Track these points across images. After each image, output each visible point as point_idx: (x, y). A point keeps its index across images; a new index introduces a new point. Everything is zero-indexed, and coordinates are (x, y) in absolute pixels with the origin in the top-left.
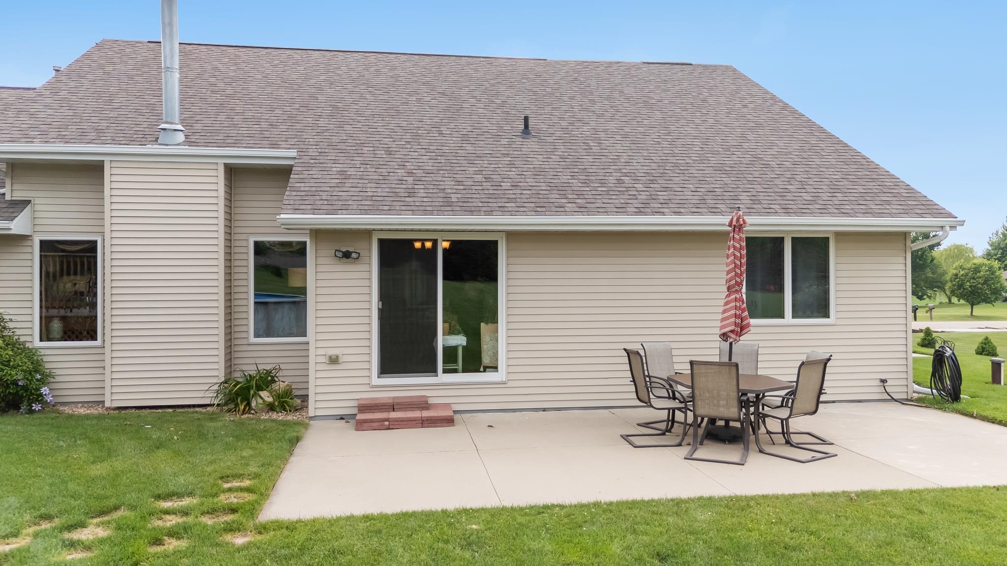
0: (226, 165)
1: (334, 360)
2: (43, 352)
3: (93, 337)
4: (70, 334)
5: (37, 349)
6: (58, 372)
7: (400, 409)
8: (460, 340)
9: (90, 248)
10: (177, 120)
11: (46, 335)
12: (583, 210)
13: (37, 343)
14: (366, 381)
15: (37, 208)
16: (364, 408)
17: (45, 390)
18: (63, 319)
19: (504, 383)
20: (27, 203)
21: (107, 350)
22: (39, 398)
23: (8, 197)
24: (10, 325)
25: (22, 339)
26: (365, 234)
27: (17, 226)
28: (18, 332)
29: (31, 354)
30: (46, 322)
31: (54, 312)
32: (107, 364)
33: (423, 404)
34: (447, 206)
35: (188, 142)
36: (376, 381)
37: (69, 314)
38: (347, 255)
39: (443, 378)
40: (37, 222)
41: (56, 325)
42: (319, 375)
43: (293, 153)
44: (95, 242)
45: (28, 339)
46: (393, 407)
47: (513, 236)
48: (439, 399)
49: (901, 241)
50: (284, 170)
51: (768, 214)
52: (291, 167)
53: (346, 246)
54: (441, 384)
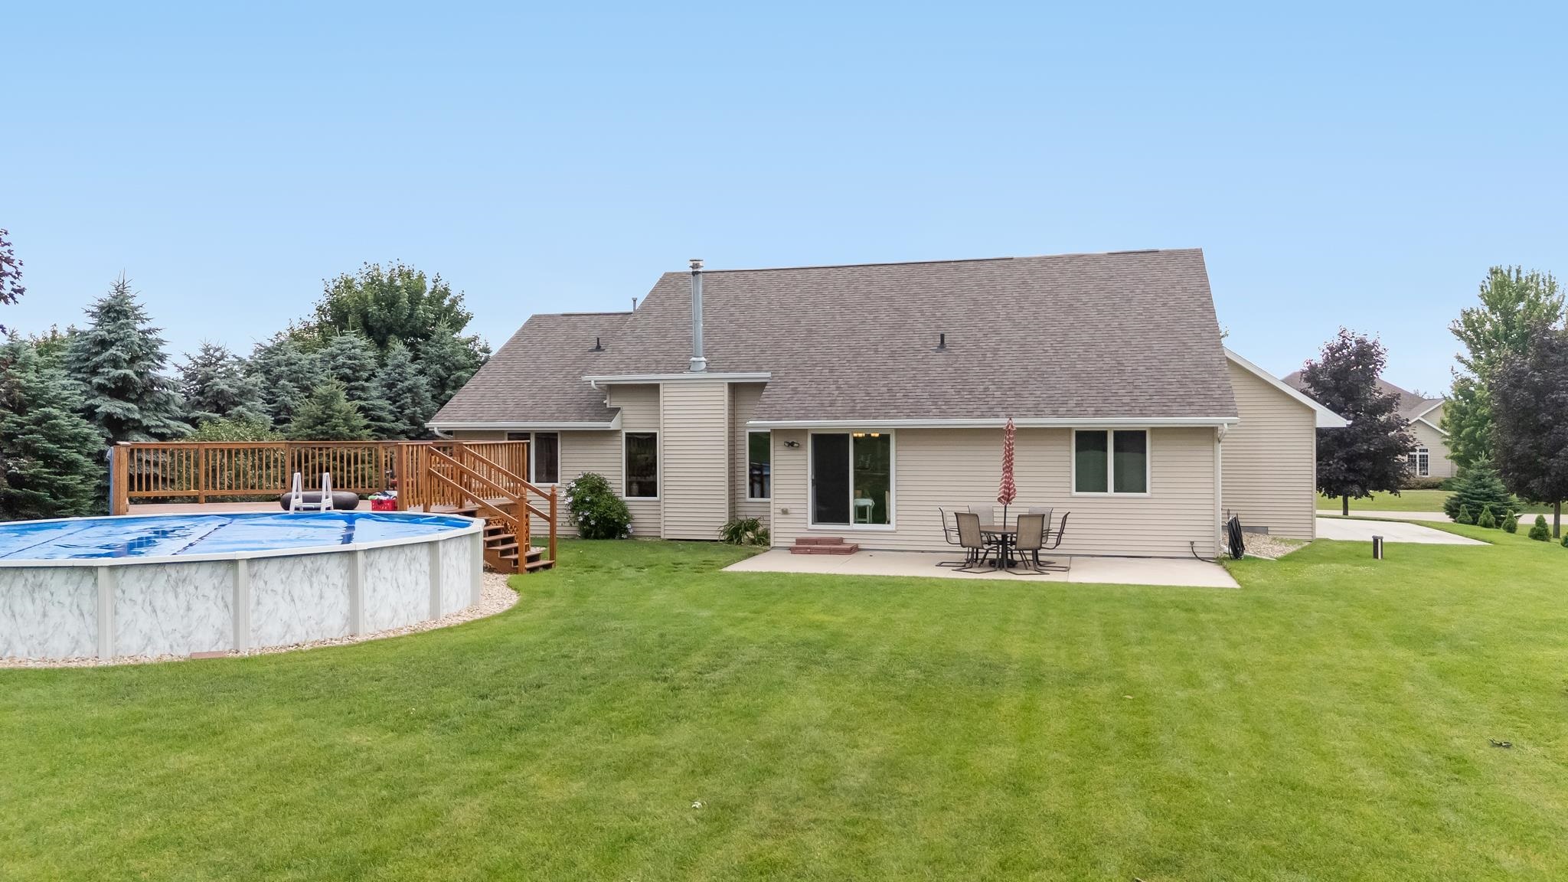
0: (729, 384)
1: (785, 512)
2: (627, 503)
3: (655, 495)
4: (642, 493)
5: (624, 501)
6: (636, 516)
7: (820, 544)
8: (868, 502)
9: (652, 438)
10: (701, 352)
11: (629, 493)
12: (943, 414)
13: (625, 498)
14: (804, 526)
15: (624, 412)
16: (799, 541)
17: (629, 526)
18: (639, 483)
19: (895, 532)
20: (618, 409)
21: (662, 502)
22: (626, 531)
23: (608, 406)
24: (610, 486)
25: (617, 495)
26: (803, 432)
27: (613, 425)
28: (615, 490)
29: (621, 504)
30: (629, 484)
31: (633, 478)
32: (662, 512)
33: (840, 541)
34: (852, 413)
35: (709, 370)
36: (811, 526)
37: (643, 480)
38: (791, 444)
39: (853, 526)
40: (624, 421)
41: (635, 487)
42: (777, 521)
43: (769, 375)
44: (656, 434)
45: (620, 495)
46: (816, 541)
47: (901, 432)
48: (850, 540)
49: (1209, 433)
50: (760, 386)
51: (1097, 413)
52: (765, 384)
53: (792, 439)
54: (852, 531)
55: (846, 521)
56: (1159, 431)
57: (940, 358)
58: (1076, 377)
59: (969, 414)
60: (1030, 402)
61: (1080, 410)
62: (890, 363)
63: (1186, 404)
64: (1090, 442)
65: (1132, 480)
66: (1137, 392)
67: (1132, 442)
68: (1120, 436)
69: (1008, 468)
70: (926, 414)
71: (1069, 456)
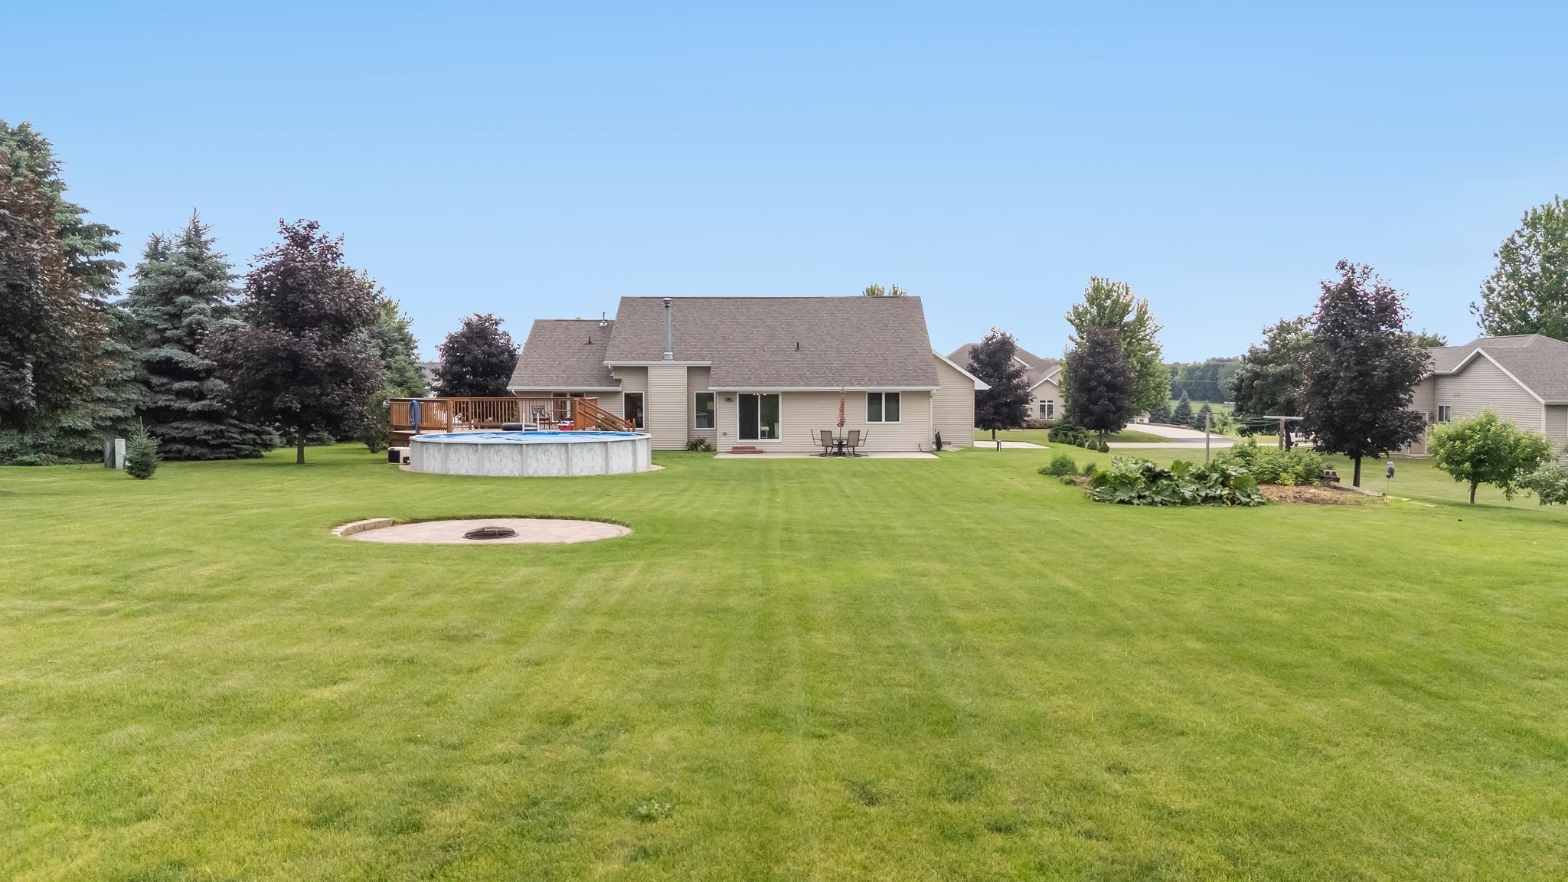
0: (687, 367)
1: (725, 434)
3: (642, 426)
7: (745, 449)
8: (767, 428)
9: (641, 396)
10: (670, 349)
12: (806, 385)
14: (735, 440)
15: (624, 382)
16: (734, 448)
19: (781, 442)
20: (621, 381)
23: (616, 378)
26: (734, 393)
27: (619, 389)
33: (754, 448)
34: (761, 384)
35: (674, 359)
36: (739, 441)
38: (729, 399)
39: (760, 440)
40: (624, 387)
42: (719, 439)
43: (710, 362)
44: (643, 394)
46: (743, 448)
47: (784, 393)
48: (758, 447)
49: (927, 394)
50: (708, 369)
51: (878, 385)
52: (710, 367)
53: (728, 397)
54: (760, 443)
55: (757, 438)
56: (906, 393)
57: (798, 355)
58: (866, 366)
59: (819, 385)
60: (847, 379)
61: (870, 383)
62: (773, 357)
63: (918, 380)
64: (874, 398)
65: (893, 416)
66: (895, 374)
67: (893, 398)
68: (888, 395)
69: (842, 411)
70: (798, 384)
71: (864, 406)
